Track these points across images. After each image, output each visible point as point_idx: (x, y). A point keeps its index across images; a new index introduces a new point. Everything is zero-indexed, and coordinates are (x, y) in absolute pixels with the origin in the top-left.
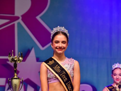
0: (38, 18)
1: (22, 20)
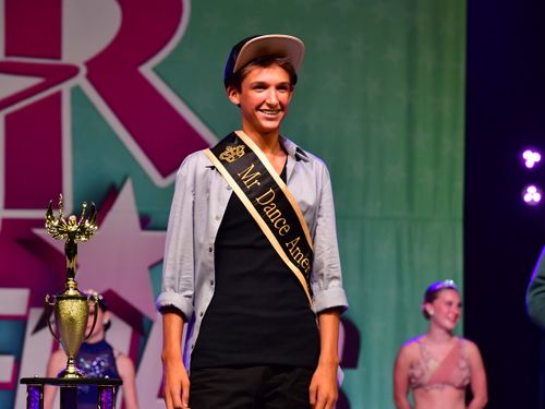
0: (146, 70)
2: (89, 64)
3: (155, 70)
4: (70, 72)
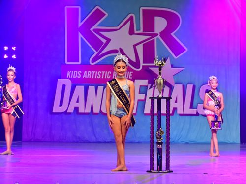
0: (172, 34)
1: (160, 36)
2: (160, 33)
3: (174, 34)
4: (157, 35)
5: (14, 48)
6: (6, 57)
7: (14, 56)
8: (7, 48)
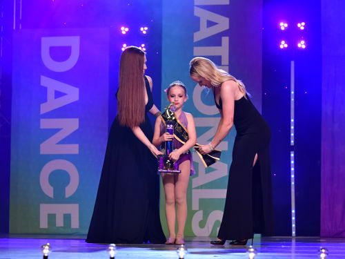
5: (301, 26)
6: (283, 45)
7: (303, 42)
8: (286, 25)
